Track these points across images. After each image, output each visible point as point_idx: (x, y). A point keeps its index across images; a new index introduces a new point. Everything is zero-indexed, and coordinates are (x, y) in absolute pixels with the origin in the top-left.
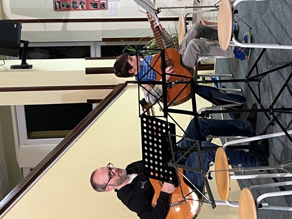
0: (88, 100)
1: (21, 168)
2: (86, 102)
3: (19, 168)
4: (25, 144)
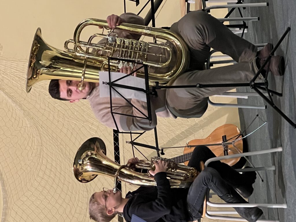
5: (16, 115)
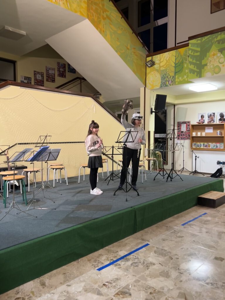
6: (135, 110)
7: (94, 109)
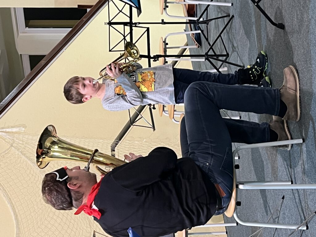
0: (78, 5)
1: (20, 54)
2: (77, 7)
3: (18, 54)
4: (23, 33)
5: (34, 172)
6: (20, 34)
7: (14, 130)
